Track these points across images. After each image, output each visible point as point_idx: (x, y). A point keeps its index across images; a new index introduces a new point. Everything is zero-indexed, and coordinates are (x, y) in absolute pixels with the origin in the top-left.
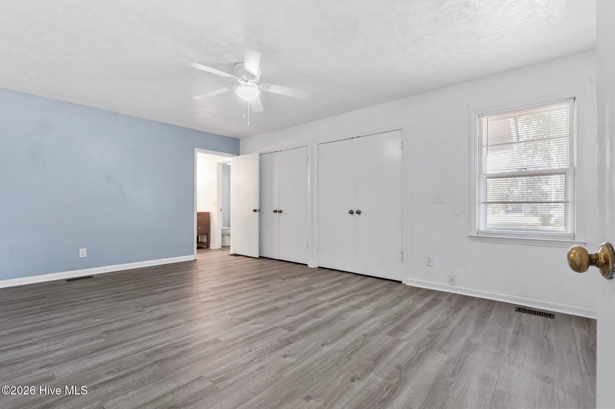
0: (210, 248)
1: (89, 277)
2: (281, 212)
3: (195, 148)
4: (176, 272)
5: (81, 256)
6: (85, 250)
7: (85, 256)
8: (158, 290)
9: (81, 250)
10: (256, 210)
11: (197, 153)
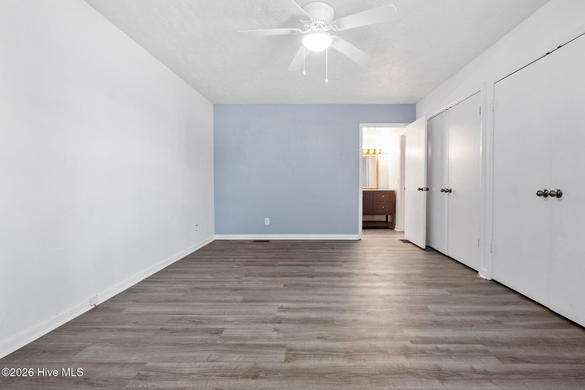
0: (395, 229)
1: (267, 241)
2: (450, 191)
3: (360, 124)
4: (325, 249)
5: (266, 224)
6: (268, 219)
7: (268, 224)
8: (280, 263)
9: (266, 219)
10: (423, 188)
11: (363, 128)
